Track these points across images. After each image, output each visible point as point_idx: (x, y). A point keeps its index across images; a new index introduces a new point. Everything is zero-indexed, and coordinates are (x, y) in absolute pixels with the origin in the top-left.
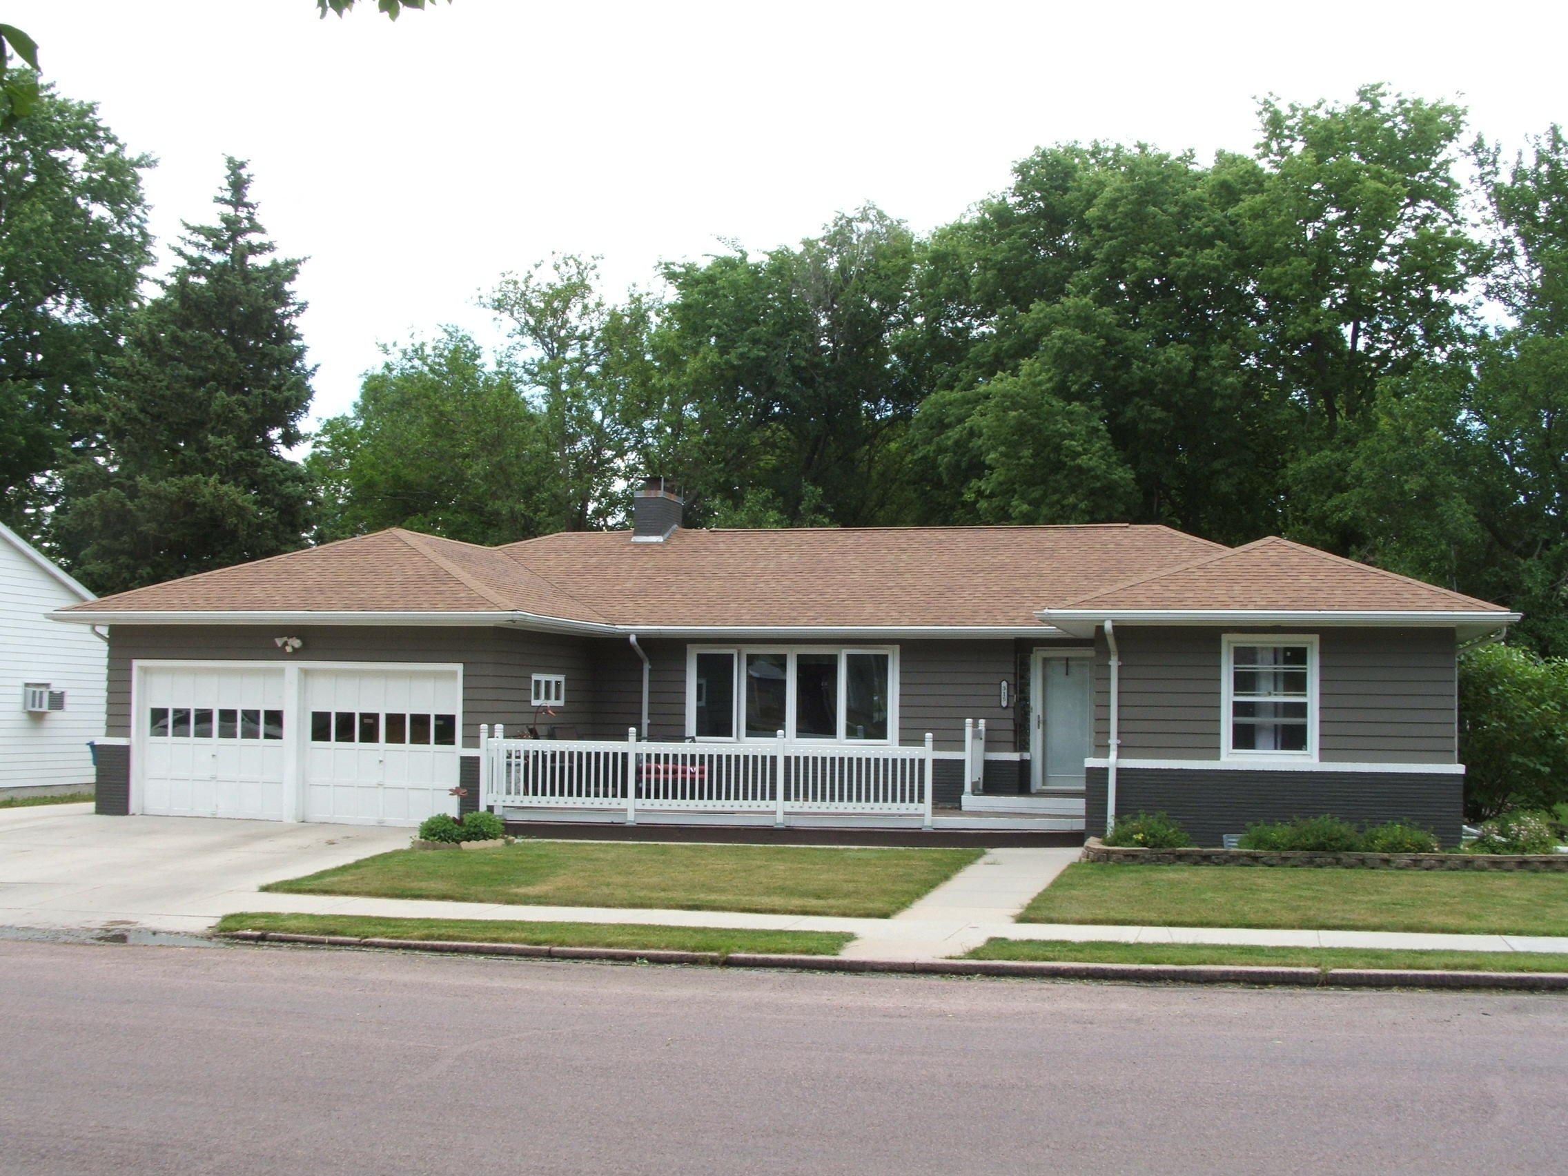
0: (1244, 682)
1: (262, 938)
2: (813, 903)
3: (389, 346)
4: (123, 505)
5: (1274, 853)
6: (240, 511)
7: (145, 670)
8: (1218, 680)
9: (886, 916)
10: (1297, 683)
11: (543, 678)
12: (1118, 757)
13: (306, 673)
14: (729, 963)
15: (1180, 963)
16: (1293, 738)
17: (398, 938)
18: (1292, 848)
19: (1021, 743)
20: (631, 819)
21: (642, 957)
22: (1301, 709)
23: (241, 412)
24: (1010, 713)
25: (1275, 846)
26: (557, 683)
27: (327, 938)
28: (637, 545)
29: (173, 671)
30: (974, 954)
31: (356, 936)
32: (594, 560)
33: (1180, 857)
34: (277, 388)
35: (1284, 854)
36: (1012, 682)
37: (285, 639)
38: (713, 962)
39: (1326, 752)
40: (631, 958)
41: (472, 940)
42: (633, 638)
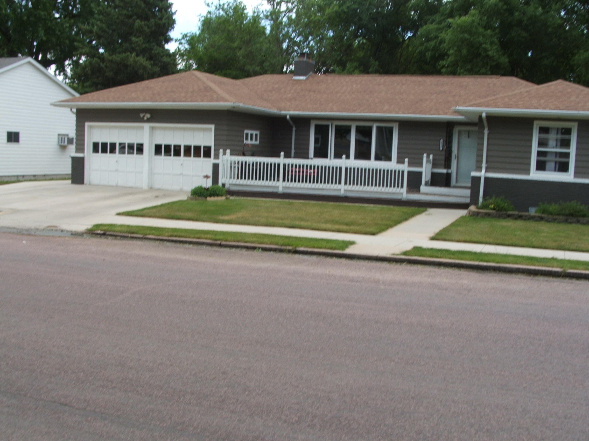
0: (542, 142)
1: (104, 234)
2: (345, 227)
4: (99, 65)
5: (550, 216)
6: (144, 68)
7: (90, 127)
8: (531, 141)
9: (373, 234)
10: (566, 143)
11: (250, 132)
12: (486, 171)
13: (153, 128)
14: (296, 252)
15: (498, 262)
16: (563, 167)
17: (159, 236)
18: (559, 215)
19: (448, 165)
21: (259, 248)
22: (567, 155)
23: (146, 28)
24: (444, 153)
25: (551, 213)
26: (256, 135)
27: (129, 235)
28: (295, 80)
29: (101, 127)
30: (405, 253)
31: (142, 234)
32: (277, 86)
33: (509, 216)
34: (161, 19)
35: (555, 217)
36: (445, 140)
37: (144, 114)
38: (289, 251)
39: (577, 174)
40: (254, 248)
41: (189, 237)
42: (288, 117)
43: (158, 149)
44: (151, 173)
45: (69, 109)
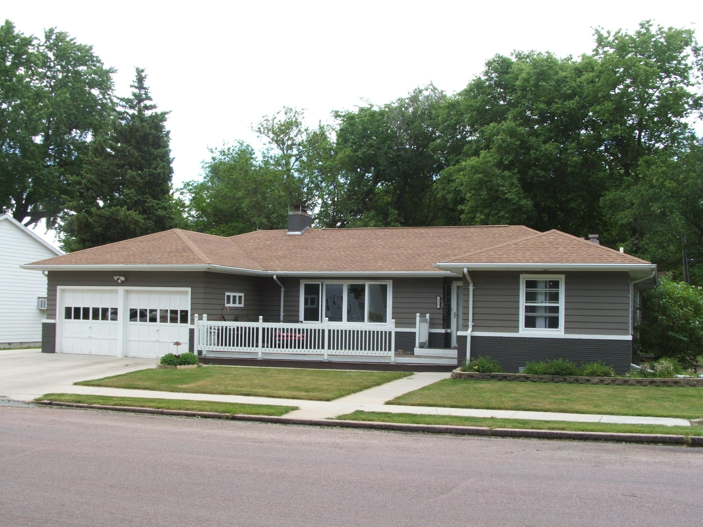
0: (530, 297)
1: (50, 404)
2: (303, 394)
3: (214, 150)
4: (87, 220)
5: (536, 376)
6: (136, 223)
7: (63, 291)
8: (518, 295)
9: (328, 400)
10: (554, 297)
11: (232, 294)
12: (473, 331)
14: (234, 418)
16: (553, 323)
17: (104, 405)
18: (545, 374)
19: (447, 324)
20: (260, 357)
21: (198, 415)
22: (556, 309)
23: (138, 179)
24: (441, 311)
25: (536, 373)
26: (240, 297)
27: (75, 404)
28: (289, 236)
29: (73, 291)
30: (339, 418)
31: (88, 403)
32: (268, 242)
33: (493, 377)
34: (155, 168)
35: (540, 376)
36: (442, 297)
37: (118, 277)
38: (227, 418)
39: (567, 329)
40: (194, 415)
41: (133, 406)
42: (275, 277)
43: (133, 315)
44: (126, 341)
45: (41, 272)
